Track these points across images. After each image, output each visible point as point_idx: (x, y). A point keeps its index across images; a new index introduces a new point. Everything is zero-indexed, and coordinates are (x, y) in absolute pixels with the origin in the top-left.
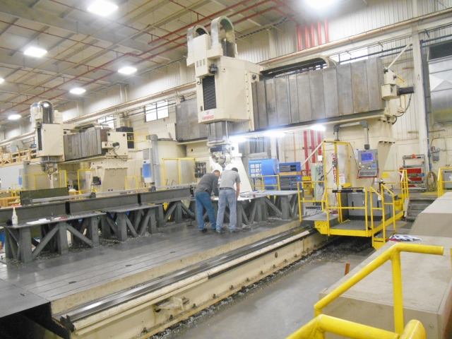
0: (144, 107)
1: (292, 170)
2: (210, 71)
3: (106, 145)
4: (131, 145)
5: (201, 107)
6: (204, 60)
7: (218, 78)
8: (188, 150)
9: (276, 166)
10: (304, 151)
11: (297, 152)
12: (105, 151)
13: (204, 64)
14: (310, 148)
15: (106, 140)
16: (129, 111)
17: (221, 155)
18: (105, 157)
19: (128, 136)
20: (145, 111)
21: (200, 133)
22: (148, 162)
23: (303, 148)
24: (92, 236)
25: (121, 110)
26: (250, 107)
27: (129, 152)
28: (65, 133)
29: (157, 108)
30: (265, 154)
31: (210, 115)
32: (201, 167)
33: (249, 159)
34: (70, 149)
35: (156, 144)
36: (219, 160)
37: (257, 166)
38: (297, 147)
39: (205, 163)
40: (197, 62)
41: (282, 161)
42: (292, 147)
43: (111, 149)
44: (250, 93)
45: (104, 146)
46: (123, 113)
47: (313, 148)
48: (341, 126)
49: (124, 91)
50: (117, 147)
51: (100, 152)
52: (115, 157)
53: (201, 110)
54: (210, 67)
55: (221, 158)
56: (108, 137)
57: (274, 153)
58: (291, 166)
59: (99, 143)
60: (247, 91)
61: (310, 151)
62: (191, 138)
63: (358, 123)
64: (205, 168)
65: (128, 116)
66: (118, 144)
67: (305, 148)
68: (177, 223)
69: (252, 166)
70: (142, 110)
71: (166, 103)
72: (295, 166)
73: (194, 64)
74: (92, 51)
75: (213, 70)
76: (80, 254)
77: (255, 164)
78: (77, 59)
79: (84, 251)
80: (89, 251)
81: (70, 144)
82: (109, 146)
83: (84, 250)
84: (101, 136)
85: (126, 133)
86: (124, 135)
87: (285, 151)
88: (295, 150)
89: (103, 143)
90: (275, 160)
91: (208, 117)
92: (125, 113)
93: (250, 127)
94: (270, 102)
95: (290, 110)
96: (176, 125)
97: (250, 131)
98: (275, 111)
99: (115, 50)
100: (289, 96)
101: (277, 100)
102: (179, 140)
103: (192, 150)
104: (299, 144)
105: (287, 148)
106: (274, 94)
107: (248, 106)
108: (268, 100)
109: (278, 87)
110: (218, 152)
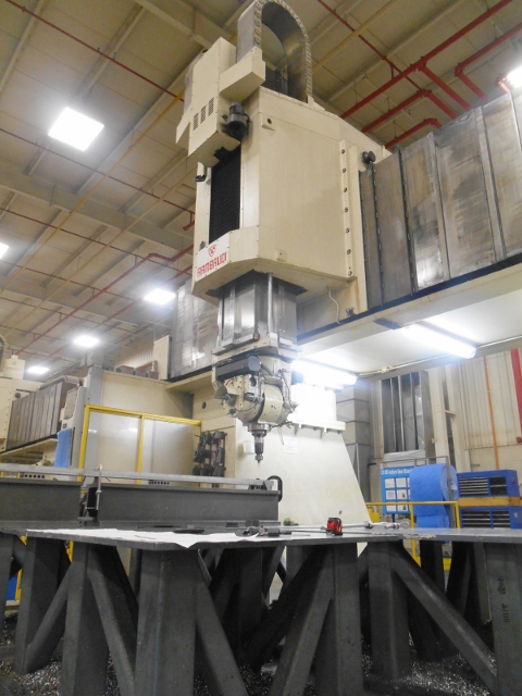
1: (495, 492)
8: (197, 405)
9: (449, 482)
10: (521, 447)
11: (500, 450)
22: (70, 423)
23: (518, 441)
26: (354, 240)
30: (421, 453)
31: (217, 254)
32: (214, 448)
33: (382, 466)
35: (97, 376)
37: (401, 482)
38: (502, 439)
39: (224, 436)
40: (196, 117)
41: (462, 466)
42: (488, 441)
51: (54, 431)
54: (226, 117)
55: (246, 397)
57: (441, 449)
58: (493, 480)
60: (344, 196)
64: (223, 452)
69: (389, 483)
72: (502, 480)
73: (188, 127)
77: (395, 477)
87: (471, 450)
88: (496, 447)
90: (446, 467)
91: (212, 265)
93: (353, 304)
94: (420, 208)
95: (494, 216)
96: (171, 339)
97: (353, 317)
98: (437, 232)
99: (135, 252)
100: (487, 169)
101: (442, 196)
102: (173, 376)
103: (204, 406)
104: (508, 432)
105: (476, 442)
106: (432, 180)
107: (347, 237)
108: (410, 207)
109: (447, 153)
110: (240, 378)
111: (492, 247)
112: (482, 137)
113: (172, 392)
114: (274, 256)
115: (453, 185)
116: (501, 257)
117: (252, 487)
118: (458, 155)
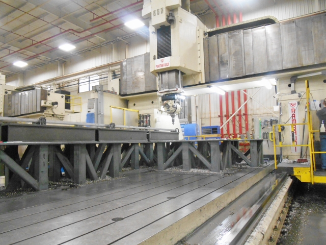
0: (79, 80)
2: (167, 19)
3: (45, 103)
4: (67, 106)
5: (155, 56)
6: (162, 9)
7: (174, 27)
8: (131, 104)
9: (197, 130)
10: (220, 118)
11: (212, 119)
12: (44, 109)
13: (162, 12)
14: (225, 116)
15: (45, 99)
16: (66, 83)
17: (173, 104)
18: (43, 114)
19: (65, 98)
20: (78, 84)
21: (146, 87)
22: (93, 111)
23: (219, 116)
24: (38, 174)
25: (58, 82)
26: (202, 60)
27: (66, 112)
28: (6, 93)
29: (89, 81)
32: (145, 119)
34: (10, 107)
35: (102, 94)
36: (171, 109)
38: (213, 115)
39: (149, 116)
40: (154, 11)
42: (208, 116)
43: (49, 107)
44: (201, 47)
45: (43, 104)
46: (59, 84)
47: (227, 116)
48: (299, 77)
49: (61, 66)
50: (56, 106)
51: (39, 110)
52: (53, 115)
53: (154, 59)
54: (168, 16)
55: (173, 106)
56: (48, 96)
57: (194, 119)
58: (213, 129)
59: (39, 102)
61: (225, 119)
62: (136, 92)
63: (320, 73)
64: (149, 121)
65: (63, 87)
66: (56, 103)
67: (221, 116)
68: (134, 168)
70: (77, 82)
71: (99, 77)
72: (216, 129)
73: (150, 13)
74: (38, 24)
75: (170, 18)
76: (18, 199)
78: (24, 31)
79: (25, 196)
80: (33, 195)
81: (10, 103)
82: (48, 104)
83: (25, 194)
84: (41, 94)
85: (64, 95)
86: (62, 97)
87: (202, 119)
88: (210, 118)
89: (43, 102)
90: (196, 125)
91: (162, 65)
92: (61, 85)
93: (200, 80)
94: (223, 55)
95: (244, 63)
96: (120, 80)
97: (200, 84)
98: (227, 64)
99: (60, 26)
100: (243, 49)
101: (230, 53)
102: (122, 93)
103: (134, 105)
104: (215, 113)
105: (204, 116)
106: (227, 48)
107: (199, 59)
108: (220, 54)
109: (231, 41)
110: (170, 101)
111: (242, 72)
112: (242, 39)
113: (122, 100)
114: (183, 66)
115: (233, 52)
116: (244, 75)
117: (172, 131)
118: (235, 42)
